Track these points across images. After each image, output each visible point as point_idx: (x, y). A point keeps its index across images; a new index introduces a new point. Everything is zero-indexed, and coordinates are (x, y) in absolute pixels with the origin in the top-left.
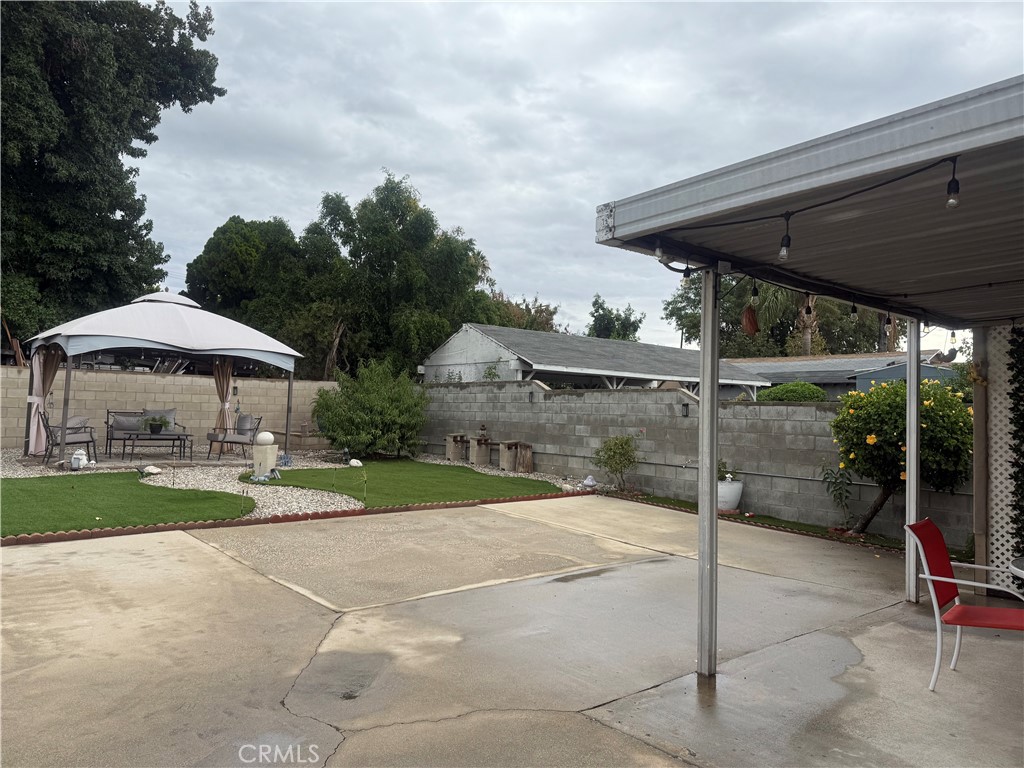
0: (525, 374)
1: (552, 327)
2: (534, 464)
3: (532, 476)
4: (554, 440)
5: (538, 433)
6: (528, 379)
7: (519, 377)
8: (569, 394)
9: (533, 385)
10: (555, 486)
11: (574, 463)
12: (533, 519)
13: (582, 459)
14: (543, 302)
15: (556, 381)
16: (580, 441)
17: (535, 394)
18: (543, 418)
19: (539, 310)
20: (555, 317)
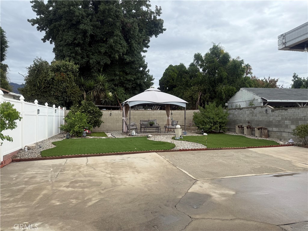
0: (264, 103)
1: (276, 87)
2: (268, 135)
3: (268, 139)
4: (276, 126)
5: (270, 124)
6: (266, 105)
7: (262, 105)
8: (282, 110)
9: (267, 107)
10: (277, 142)
11: (284, 134)
12: (267, 154)
13: (288, 133)
14: (272, 78)
15: (277, 105)
16: (287, 126)
17: (268, 110)
18: (271, 119)
19: (271, 81)
20: (277, 83)
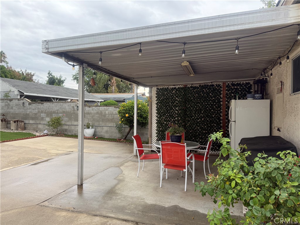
0: (21, 96)
1: (32, 80)
2: (25, 127)
3: (24, 132)
4: (33, 119)
5: (27, 116)
6: (22, 98)
7: (19, 97)
8: (38, 103)
9: (24, 100)
10: (33, 134)
11: (40, 126)
12: (24, 146)
13: (43, 125)
14: (29, 71)
15: (34, 99)
16: (42, 119)
17: (25, 103)
18: (28, 112)
19: (28, 74)
20: (33, 77)
